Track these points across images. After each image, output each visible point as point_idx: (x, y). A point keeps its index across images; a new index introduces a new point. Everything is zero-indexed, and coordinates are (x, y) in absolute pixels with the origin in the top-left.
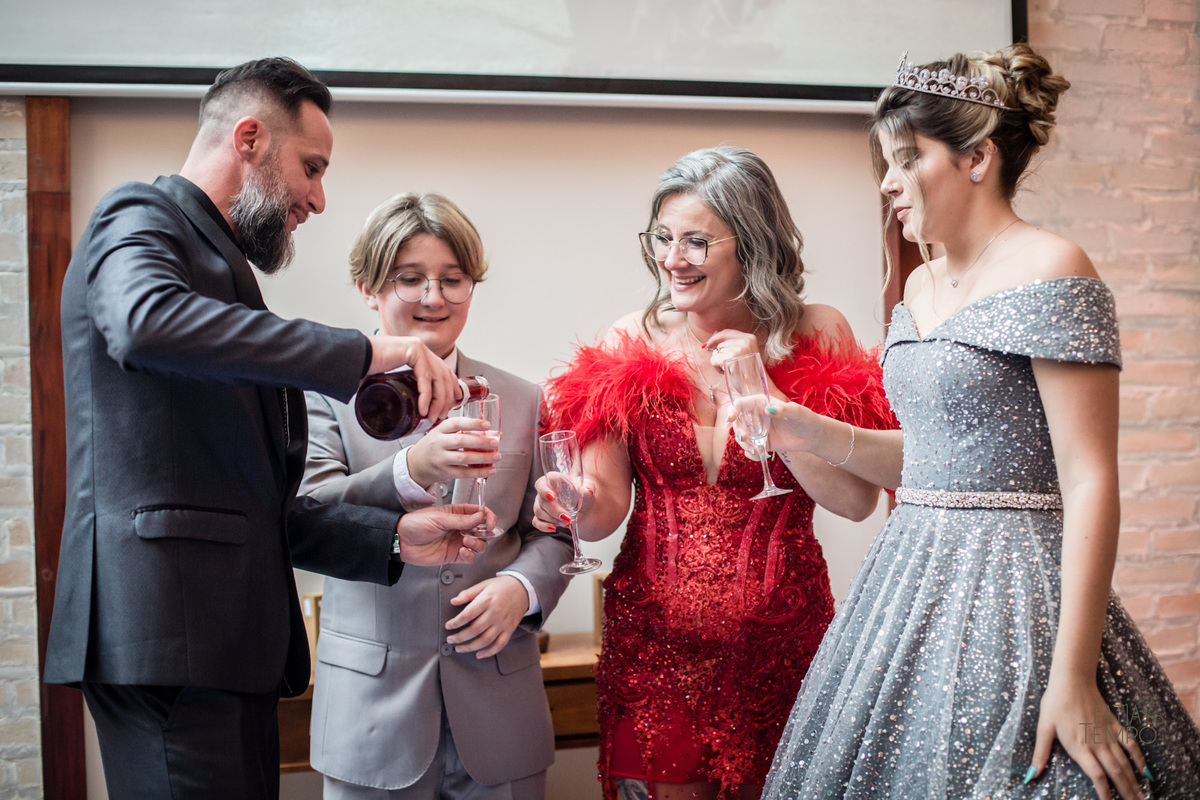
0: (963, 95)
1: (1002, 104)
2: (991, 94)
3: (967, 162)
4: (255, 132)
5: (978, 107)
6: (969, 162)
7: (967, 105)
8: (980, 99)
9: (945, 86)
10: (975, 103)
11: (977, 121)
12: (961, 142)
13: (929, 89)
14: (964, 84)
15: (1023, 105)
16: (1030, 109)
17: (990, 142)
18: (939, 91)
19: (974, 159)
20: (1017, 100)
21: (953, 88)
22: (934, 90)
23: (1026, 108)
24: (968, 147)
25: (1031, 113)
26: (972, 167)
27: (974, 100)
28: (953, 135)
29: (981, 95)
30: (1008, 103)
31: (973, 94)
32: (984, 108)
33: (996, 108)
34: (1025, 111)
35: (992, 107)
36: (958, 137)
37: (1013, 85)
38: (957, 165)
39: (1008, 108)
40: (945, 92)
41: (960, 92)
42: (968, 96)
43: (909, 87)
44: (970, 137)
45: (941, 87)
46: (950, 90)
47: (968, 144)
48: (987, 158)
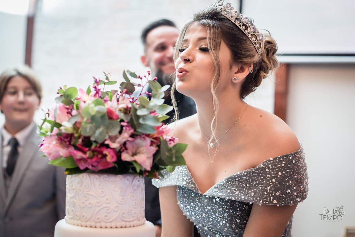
2: (260, 45)
3: (235, 69)
7: (249, 41)
8: (255, 43)
9: (244, 25)
10: (252, 43)
13: (235, 21)
14: (253, 31)
17: (252, 66)
18: (240, 26)
19: (238, 70)
21: (247, 29)
22: (237, 23)
24: (241, 62)
26: (236, 73)
27: (253, 42)
29: (257, 41)
31: (254, 39)
33: (259, 52)
38: (231, 67)
39: (260, 58)
40: (243, 28)
41: (249, 33)
42: (251, 37)
45: (241, 24)
46: (245, 29)
47: (243, 60)
48: (247, 72)
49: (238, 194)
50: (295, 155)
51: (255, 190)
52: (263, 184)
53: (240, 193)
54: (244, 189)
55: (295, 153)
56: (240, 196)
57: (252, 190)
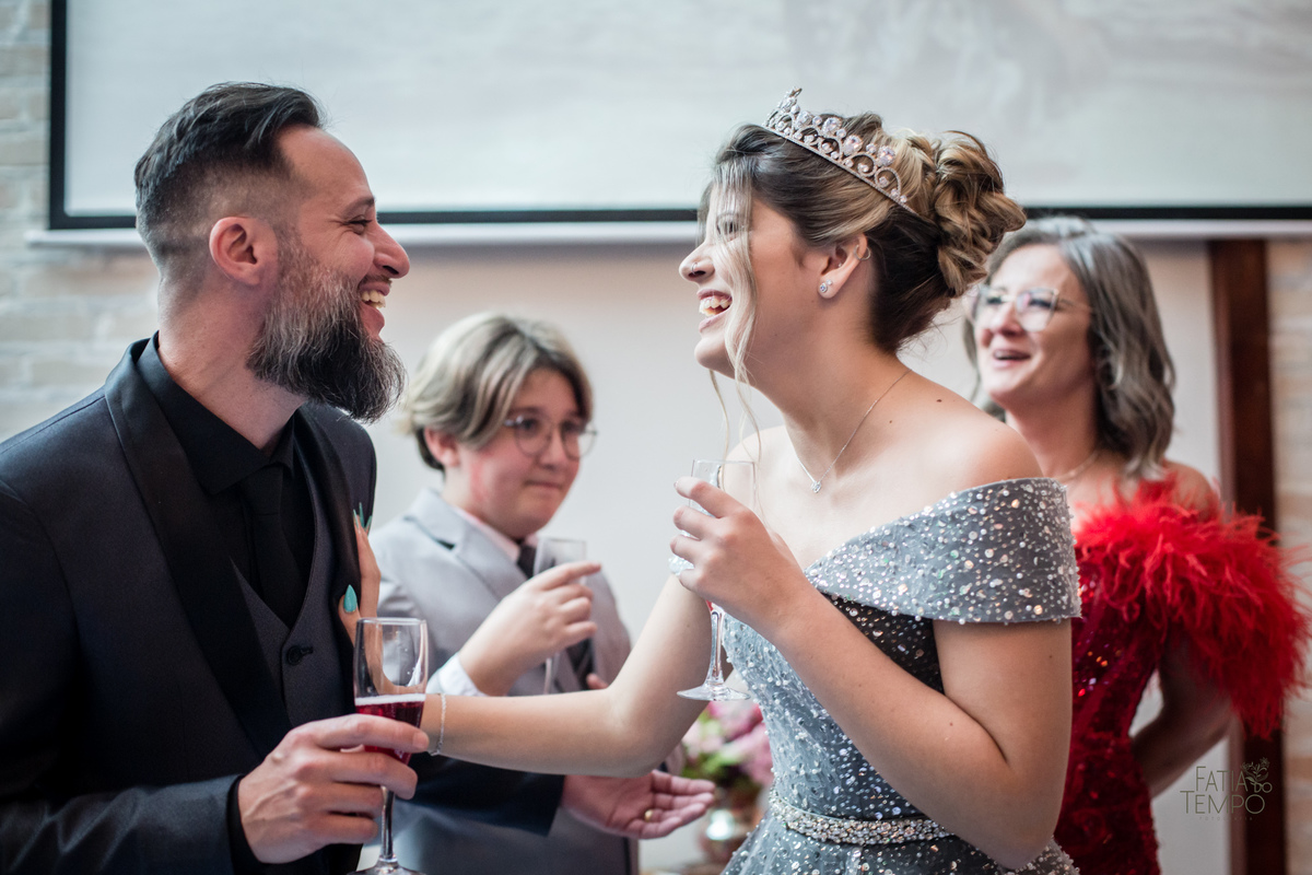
0: (848, 163)
1: (903, 200)
2: (892, 178)
3: (818, 260)
4: (244, 236)
5: (862, 189)
6: (823, 263)
7: (848, 178)
8: (872, 178)
9: (826, 141)
10: (862, 181)
11: (853, 206)
12: (818, 229)
13: (802, 140)
14: (856, 146)
15: (939, 219)
16: (947, 228)
17: (863, 241)
18: (816, 146)
19: (830, 261)
20: (932, 207)
21: (836, 149)
22: (808, 142)
23: (942, 224)
24: (826, 238)
25: (947, 235)
26: (824, 272)
27: (862, 176)
28: (809, 215)
29: (875, 172)
30: (915, 202)
31: (863, 167)
32: (873, 194)
33: (891, 201)
34: (941, 229)
35: (886, 198)
36: (816, 219)
37: (934, 185)
38: (800, 261)
39: (912, 211)
40: (824, 150)
41: (844, 157)
42: (854, 167)
43: (777, 131)
44: (835, 224)
45: (820, 141)
46: (831, 150)
47: (827, 234)
48: (850, 262)
49: (866, 587)
50: (1022, 486)
51: (909, 577)
52: (926, 562)
53: (870, 585)
54: (883, 574)
55: (1019, 483)
56: (869, 591)
57: (902, 578)
